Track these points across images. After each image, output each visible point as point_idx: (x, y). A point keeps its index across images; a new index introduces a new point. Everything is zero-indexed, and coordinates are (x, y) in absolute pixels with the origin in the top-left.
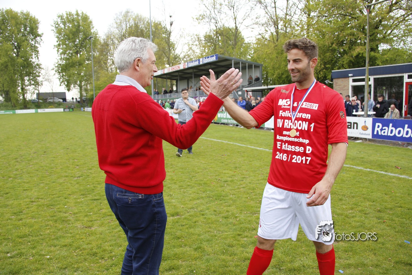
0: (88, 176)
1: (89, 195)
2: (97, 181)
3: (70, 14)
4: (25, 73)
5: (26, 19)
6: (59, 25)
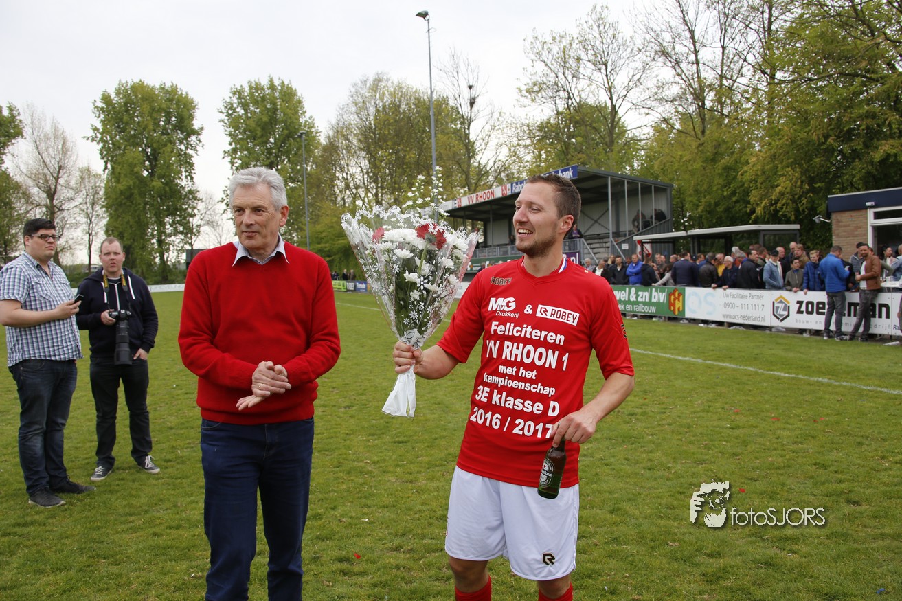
1: (384, 436)
3: (257, 87)
4: (166, 210)
5: (170, 100)
6: (234, 111)
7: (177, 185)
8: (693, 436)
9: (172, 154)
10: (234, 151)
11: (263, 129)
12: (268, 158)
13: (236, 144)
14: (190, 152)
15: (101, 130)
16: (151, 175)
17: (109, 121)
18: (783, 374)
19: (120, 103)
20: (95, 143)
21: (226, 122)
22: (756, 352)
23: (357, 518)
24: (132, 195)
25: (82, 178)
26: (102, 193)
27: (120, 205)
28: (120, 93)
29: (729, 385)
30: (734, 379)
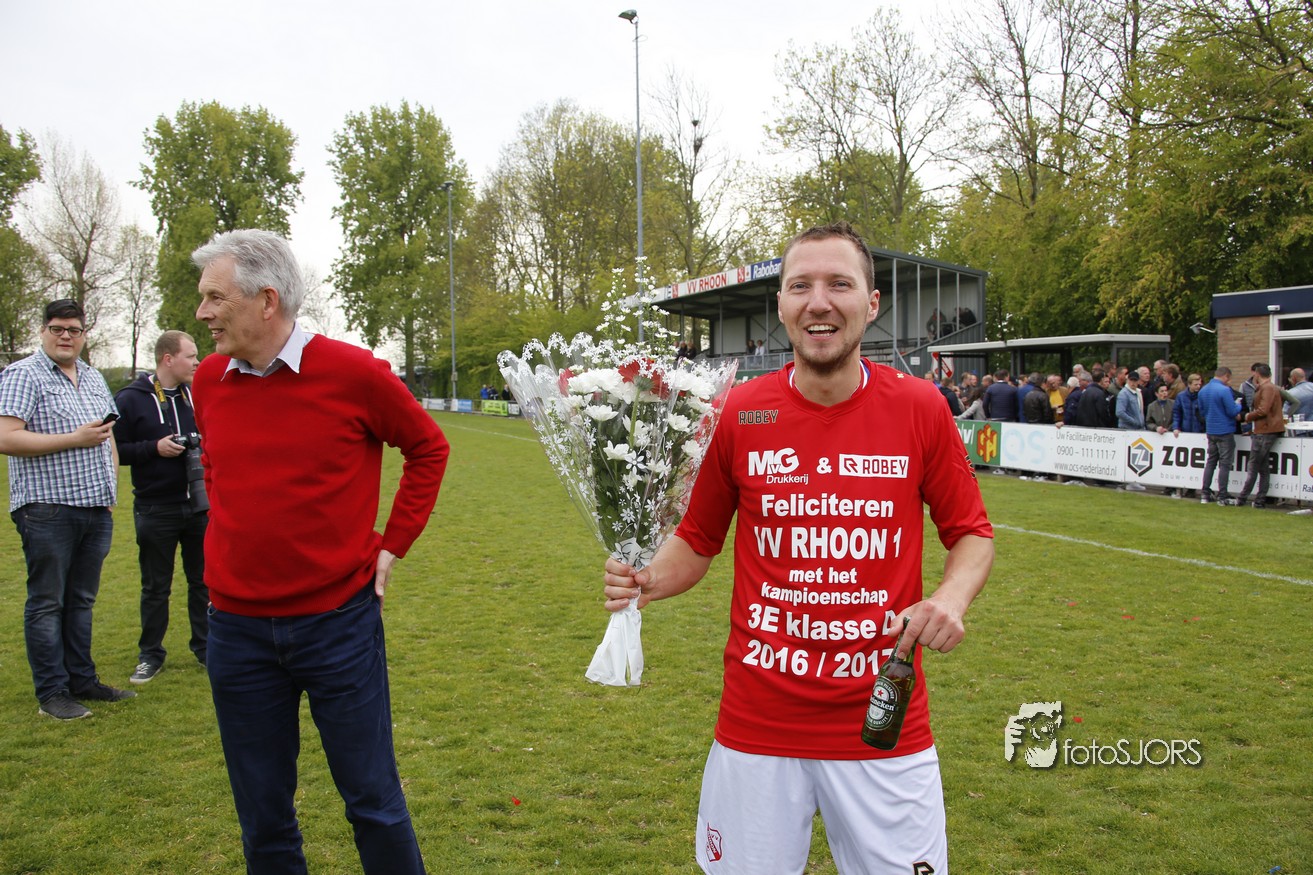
3: (385, 115)
5: (257, 131)
6: (350, 149)
8: (1008, 639)
9: (259, 210)
10: (349, 207)
11: (392, 176)
12: (398, 220)
13: (351, 197)
14: (283, 207)
15: (155, 173)
17: (167, 160)
18: (1140, 553)
19: (183, 134)
20: (145, 190)
21: (338, 164)
22: (1102, 519)
23: (517, 746)
25: (126, 242)
26: (154, 264)
27: (181, 282)
28: (184, 119)
29: (1062, 567)
30: (1070, 557)
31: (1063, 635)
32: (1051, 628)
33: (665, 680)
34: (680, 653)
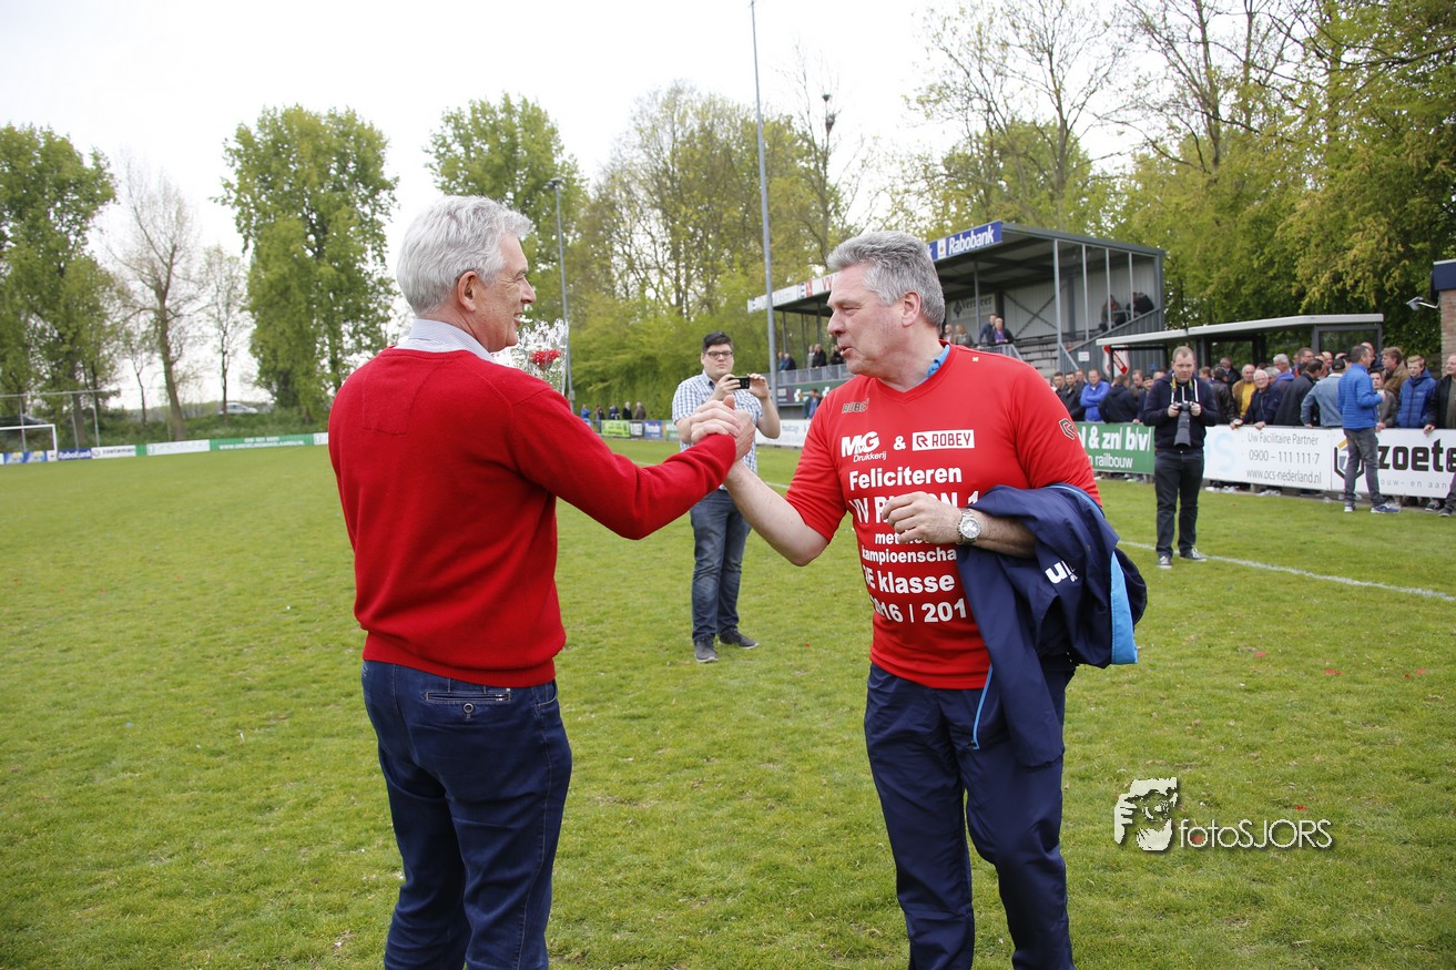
0: (596, 643)
1: (610, 704)
2: (628, 661)
3: (485, 109)
4: (346, 311)
5: (346, 135)
6: (449, 148)
7: (360, 271)
8: (1174, 707)
9: (351, 221)
11: (495, 177)
14: (378, 217)
15: (236, 187)
16: (318, 255)
17: (249, 172)
18: (1349, 581)
19: (265, 142)
20: (228, 207)
21: (436, 166)
22: (1302, 538)
24: (287, 288)
25: (210, 265)
26: (243, 288)
27: (271, 305)
28: (265, 126)
29: (1249, 603)
30: (1261, 590)
31: (1245, 699)
32: (1232, 689)
33: (722, 777)
34: (750, 737)
